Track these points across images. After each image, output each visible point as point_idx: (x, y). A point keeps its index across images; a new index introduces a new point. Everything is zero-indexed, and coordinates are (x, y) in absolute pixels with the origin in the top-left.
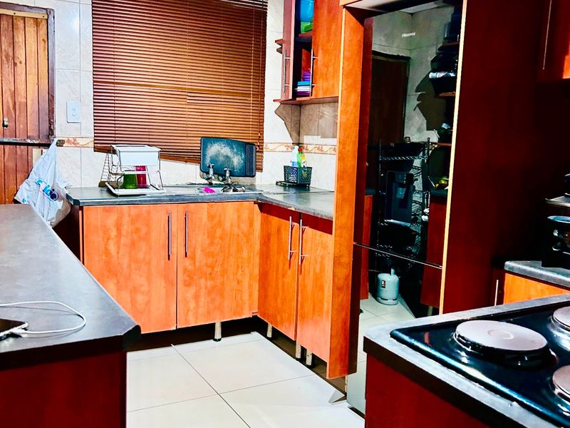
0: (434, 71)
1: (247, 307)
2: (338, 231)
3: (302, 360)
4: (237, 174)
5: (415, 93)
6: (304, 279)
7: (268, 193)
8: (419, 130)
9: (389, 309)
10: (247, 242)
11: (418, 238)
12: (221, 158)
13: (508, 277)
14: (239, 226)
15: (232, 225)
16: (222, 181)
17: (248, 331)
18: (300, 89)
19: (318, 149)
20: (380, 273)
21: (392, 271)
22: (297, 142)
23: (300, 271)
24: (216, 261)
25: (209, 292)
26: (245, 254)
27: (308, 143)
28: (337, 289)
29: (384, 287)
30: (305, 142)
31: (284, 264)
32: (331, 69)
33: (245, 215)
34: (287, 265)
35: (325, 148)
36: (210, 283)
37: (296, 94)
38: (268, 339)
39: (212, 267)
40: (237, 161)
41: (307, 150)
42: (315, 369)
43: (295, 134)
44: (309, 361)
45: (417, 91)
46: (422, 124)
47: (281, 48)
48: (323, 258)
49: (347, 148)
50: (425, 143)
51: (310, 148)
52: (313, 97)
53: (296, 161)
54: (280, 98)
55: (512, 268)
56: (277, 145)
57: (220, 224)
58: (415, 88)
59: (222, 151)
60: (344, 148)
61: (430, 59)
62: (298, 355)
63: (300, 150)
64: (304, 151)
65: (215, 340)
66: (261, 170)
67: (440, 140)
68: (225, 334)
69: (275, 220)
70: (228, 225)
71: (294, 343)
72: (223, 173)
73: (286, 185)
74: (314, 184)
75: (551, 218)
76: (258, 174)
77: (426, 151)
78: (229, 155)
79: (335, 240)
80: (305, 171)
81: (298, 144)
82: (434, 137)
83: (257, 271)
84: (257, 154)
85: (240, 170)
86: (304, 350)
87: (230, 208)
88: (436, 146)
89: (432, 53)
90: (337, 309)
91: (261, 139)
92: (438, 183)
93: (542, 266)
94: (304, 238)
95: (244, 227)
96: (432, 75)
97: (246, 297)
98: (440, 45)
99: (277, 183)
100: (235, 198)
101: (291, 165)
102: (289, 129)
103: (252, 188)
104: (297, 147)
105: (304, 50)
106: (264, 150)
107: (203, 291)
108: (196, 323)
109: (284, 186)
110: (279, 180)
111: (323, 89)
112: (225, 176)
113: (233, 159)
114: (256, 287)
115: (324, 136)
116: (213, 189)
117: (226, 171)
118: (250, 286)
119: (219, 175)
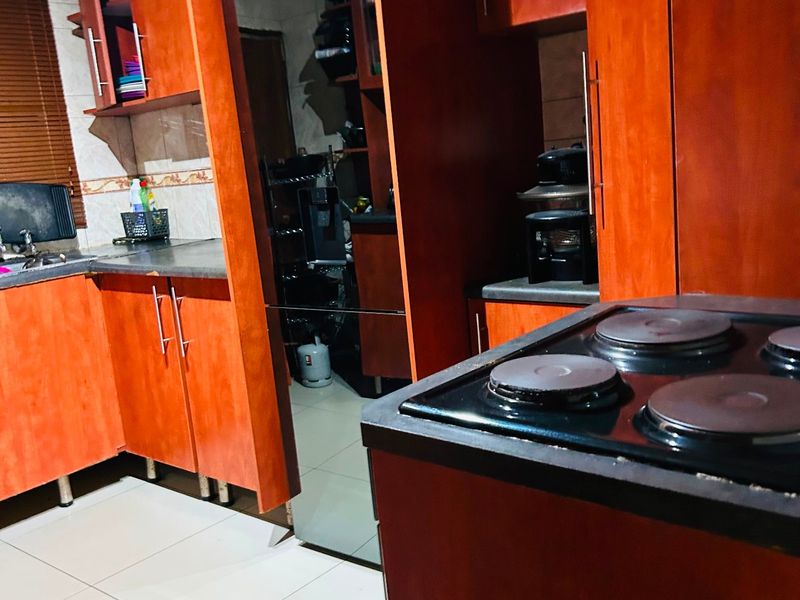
0: (321, 48)
1: (106, 443)
2: (239, 293)
3: (214, 498)
4: (44, 237)
5: (298, 84)
6: (194, 377)
7: (106, 257)
8: (315, 136)
9: (321, 393)
10: (87, 341)
11: (341, 288)
12: (12, 216)
13: (490, 307)
14: (67, 318)
15: (54, 319)
16: (19, 253)
17: (115, 479)
18: (125, 88)
19: (172, 178)
20: (299, 345)
21: (317, 339)
22: (135, 173)
23: (185, 367)
24: (40, 382)
25: (38, 433)
26: (86, 359)
27: (153, 172)
28: (252, 378)
29: (310, 365)
30: (147, 172)
31: (157, 363)
32: (171, 51)
33: (74, 298)
34: (162, 362)
35: (183, 177)
36: (35, 420)
37: (121, 98)
38: (152, 481)
39: (35, 393)
40: (40, 216)
41: (153, 183)
42: (236, 505)
43: (128, 162)
44: (224, 496)
45: (301, 80)
46: (317, 127)
47: (81, 28)
48: (219, 339)
49: (228, 164)
50: (326, 154)
51: (158, 179)
52: (150, 98)
53: (140, 202)
54: (94, 107)
55: (493, 293)
56: (102, 183)
57: (34, 320)
58: (298, 76)
59: (11, 204)
60: (223, 164)
61: (311, 31)
62: (206, 493)
63: (143, 184)
64: (149, 185)
65: (64, 506)
66: (83, 225)
67: (347, 145)
68: (77, 492)
69: (127, 298)
70: (47, 320)
71: (195, 477)
72: (20, 239)
73: (130, 241)
74: (175, 234)
75: (531, 216)
76: (80, 232)
77: (330, 165)
78: (24, 208)
79: (237, 307)
80: (157, 216)
81: (137, 177)
82: (337, 142)
83: (111, 382)
84: (73, 200)
85: (48, 230)
86: (212, 484)
87: (46, 291)
88: (341, 156)
89: (312, 23)
90: (257, 408)
91: (74, 175)
92: (356, 206)
93: (530, 283)
94: (182, 316)
95: (77, 318)
96: (318, 54)
97: (101, 426)
98: (322, 11)
99: (115, 242)
100: (51, 274)
101: (132, 210)
102: (118, 154)
103: (75, 254)
104: (136, 181)
105: (118, 28)
106: (83, 192)
107: (27, 434)
108: (25, 487)
109: (128, 244)
110: (116, 237)
111: (164, 82)
112: (24, 243)
113: (33, 215)
114: (115, 408)
115: (177, 158)
116: (8, 267)
117: (23, 235)
118: (106, 409)
119: (13, 243)
